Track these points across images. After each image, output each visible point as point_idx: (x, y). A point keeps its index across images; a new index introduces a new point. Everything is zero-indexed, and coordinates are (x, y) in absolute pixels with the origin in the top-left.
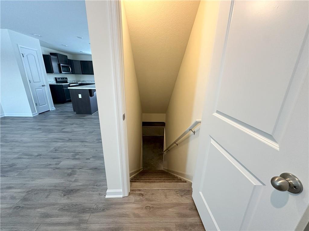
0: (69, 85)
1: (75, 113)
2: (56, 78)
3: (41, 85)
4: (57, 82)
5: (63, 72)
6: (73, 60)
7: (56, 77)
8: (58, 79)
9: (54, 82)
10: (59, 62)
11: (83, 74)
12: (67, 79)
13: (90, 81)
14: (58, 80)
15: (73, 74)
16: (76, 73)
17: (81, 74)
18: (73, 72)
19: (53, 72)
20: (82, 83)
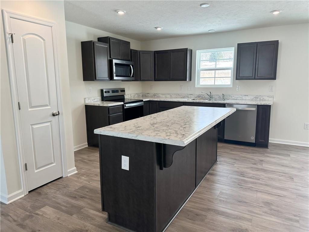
0: (123, 105)
1: (105, 215)
2: (102, 91)
3: (51, 113)
4: (103, 99)
5: (115, 78)
6: (140, 51)
7: (102, 88)
8: (106, 92)
9: (95, 100)
10: (110, 57)
11: (155, 80)
12: (124, 91)
13: (168, 96)
14: (105, 95)
15: (136, 80)
16: (142, 78)
17: (152, 80)
18: (137, 77)
19: (96, 79)
20: (151, 99)
